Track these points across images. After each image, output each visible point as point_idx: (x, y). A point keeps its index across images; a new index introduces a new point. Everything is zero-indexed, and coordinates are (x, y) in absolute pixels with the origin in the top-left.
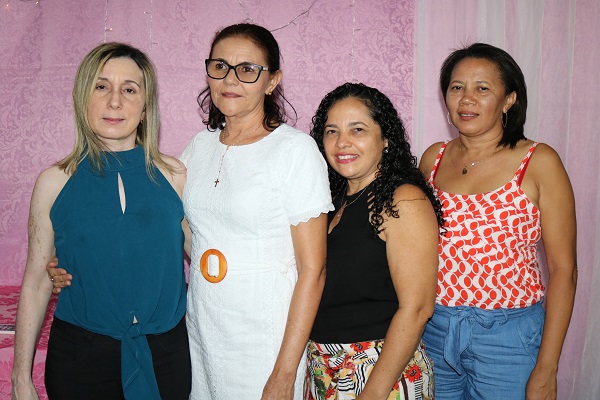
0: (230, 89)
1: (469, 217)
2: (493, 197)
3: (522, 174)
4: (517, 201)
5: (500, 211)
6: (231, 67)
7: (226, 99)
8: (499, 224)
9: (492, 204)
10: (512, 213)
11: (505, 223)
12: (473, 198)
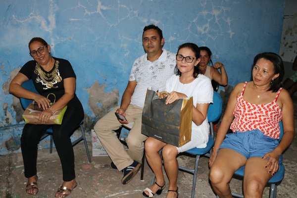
0: (183, 65)
1: (258, 113)
2: (268, 107)
3: (277, 99)
4: (276, 108)
5: (271, 112)
6: (184, 58)
7: (182, 68)
8: (269, 117)
9: (268, 110)
10: (274, 113)
11: (271, 116)
12: (260, 106)
